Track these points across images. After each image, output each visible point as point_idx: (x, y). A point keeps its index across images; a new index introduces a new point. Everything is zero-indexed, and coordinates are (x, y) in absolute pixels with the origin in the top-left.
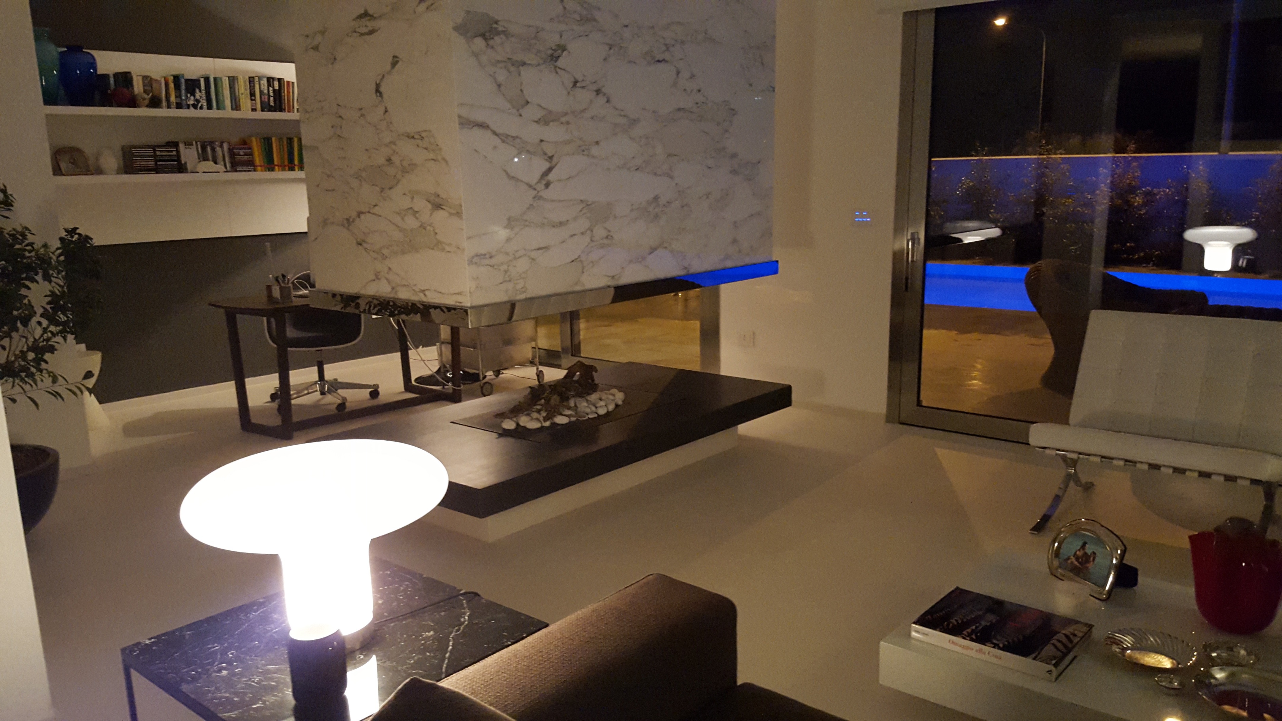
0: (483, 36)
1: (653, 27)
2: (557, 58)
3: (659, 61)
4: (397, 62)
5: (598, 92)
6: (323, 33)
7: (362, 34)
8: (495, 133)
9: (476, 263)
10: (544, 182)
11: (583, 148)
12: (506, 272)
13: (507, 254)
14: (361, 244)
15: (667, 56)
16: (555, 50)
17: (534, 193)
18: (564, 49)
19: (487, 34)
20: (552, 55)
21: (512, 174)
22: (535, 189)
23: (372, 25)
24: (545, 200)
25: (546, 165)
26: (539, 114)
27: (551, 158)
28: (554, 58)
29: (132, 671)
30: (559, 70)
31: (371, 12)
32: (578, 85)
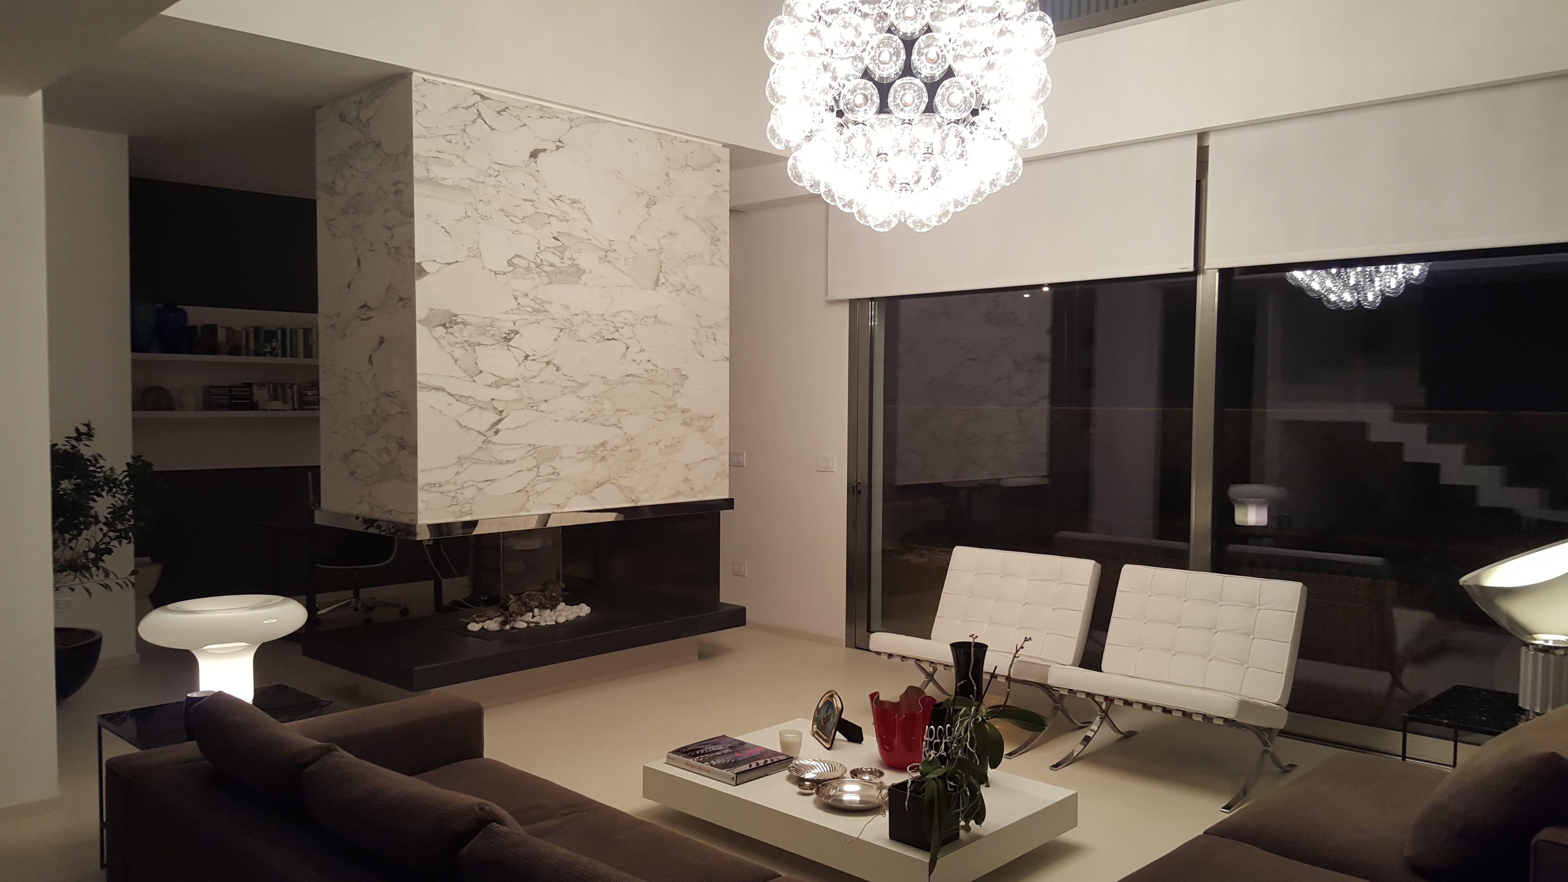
0: (444, 325)
1: (603, 315)
2: (510, 340)
3: (608, 339)
4: (383, 341)
5: (548, 363)
6: (338, 315)
7: (362, 319)
8: (450, 394)
9: (426, 490)
10: (494, 430)
11: (532, 405)
12: (454, 497)
13: (455, 484)
14: (353, 475)
15: (616, 336)
16: (509, 334)
17: (484, 438)
18: (516, 333)
19: (447, 325)
20: (505, 338)
21: (463, 424)
22: (484, 435)
23: (369, 313)
24: (494, 443)
25: (498, 417)
26: (493, 379)
27: (501, 412)
28: (507, 339)
29: (103, 729)
30: (511, 348)
31: (369, 305)
32: (529, 358)
